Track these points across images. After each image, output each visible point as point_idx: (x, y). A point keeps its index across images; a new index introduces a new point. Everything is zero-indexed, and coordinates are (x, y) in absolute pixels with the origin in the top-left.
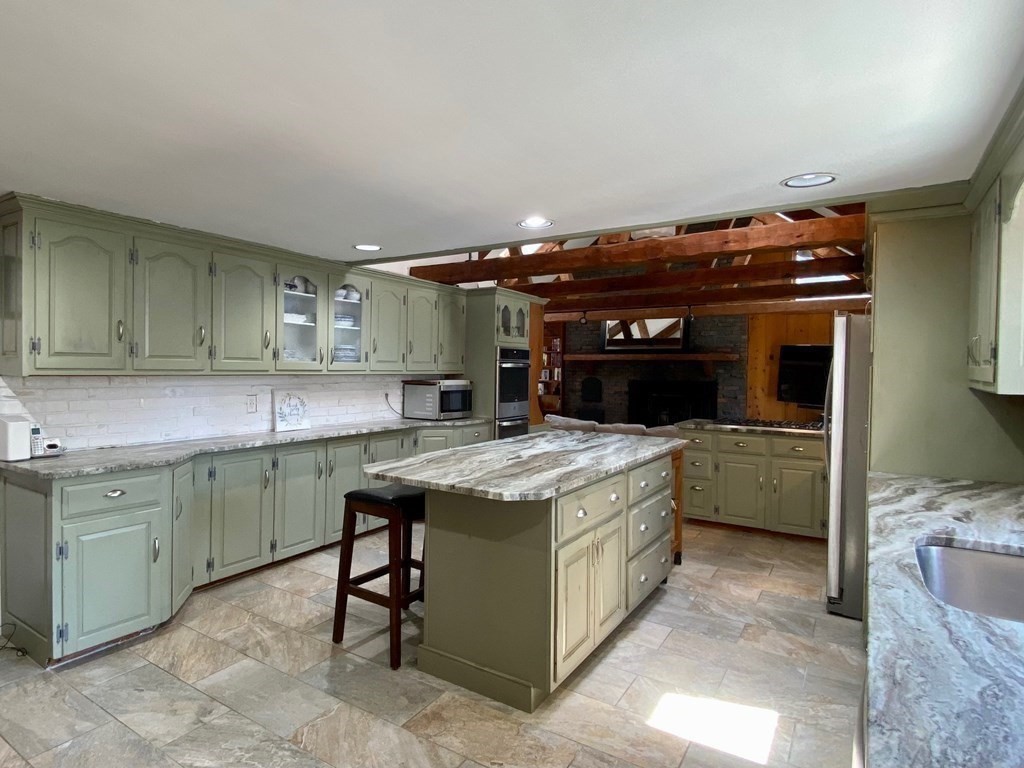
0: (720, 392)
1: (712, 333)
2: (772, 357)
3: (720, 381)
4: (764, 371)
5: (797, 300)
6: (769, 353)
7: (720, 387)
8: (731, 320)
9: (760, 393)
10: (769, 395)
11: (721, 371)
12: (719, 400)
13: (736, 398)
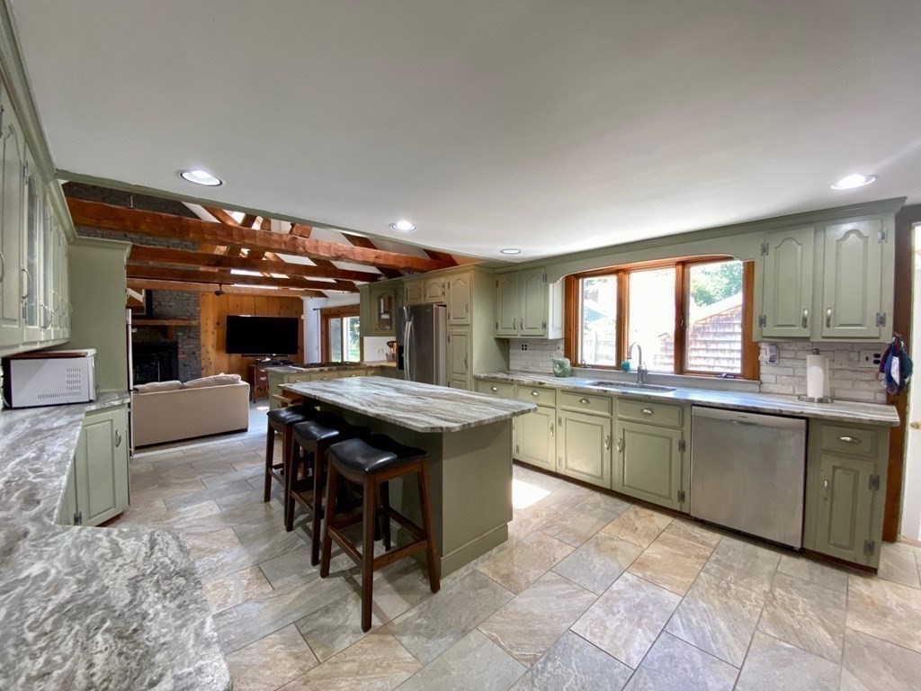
0: (180, 350)
1: (171, 304)
2: (218, 324)
3: (180, 341)
4: (213, 333)
5: (236, 285)
6: (216, 321)
7: (180, 346)
8: (188, 295)
9: (210, 349)
10: (218, 349)
11: (180, 334)
12: (179, 356)
13: (194, 353)
